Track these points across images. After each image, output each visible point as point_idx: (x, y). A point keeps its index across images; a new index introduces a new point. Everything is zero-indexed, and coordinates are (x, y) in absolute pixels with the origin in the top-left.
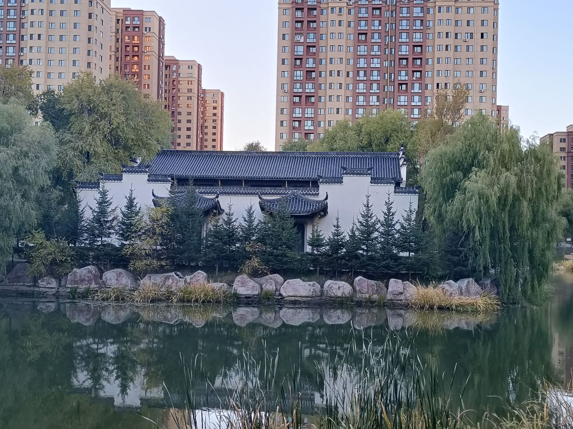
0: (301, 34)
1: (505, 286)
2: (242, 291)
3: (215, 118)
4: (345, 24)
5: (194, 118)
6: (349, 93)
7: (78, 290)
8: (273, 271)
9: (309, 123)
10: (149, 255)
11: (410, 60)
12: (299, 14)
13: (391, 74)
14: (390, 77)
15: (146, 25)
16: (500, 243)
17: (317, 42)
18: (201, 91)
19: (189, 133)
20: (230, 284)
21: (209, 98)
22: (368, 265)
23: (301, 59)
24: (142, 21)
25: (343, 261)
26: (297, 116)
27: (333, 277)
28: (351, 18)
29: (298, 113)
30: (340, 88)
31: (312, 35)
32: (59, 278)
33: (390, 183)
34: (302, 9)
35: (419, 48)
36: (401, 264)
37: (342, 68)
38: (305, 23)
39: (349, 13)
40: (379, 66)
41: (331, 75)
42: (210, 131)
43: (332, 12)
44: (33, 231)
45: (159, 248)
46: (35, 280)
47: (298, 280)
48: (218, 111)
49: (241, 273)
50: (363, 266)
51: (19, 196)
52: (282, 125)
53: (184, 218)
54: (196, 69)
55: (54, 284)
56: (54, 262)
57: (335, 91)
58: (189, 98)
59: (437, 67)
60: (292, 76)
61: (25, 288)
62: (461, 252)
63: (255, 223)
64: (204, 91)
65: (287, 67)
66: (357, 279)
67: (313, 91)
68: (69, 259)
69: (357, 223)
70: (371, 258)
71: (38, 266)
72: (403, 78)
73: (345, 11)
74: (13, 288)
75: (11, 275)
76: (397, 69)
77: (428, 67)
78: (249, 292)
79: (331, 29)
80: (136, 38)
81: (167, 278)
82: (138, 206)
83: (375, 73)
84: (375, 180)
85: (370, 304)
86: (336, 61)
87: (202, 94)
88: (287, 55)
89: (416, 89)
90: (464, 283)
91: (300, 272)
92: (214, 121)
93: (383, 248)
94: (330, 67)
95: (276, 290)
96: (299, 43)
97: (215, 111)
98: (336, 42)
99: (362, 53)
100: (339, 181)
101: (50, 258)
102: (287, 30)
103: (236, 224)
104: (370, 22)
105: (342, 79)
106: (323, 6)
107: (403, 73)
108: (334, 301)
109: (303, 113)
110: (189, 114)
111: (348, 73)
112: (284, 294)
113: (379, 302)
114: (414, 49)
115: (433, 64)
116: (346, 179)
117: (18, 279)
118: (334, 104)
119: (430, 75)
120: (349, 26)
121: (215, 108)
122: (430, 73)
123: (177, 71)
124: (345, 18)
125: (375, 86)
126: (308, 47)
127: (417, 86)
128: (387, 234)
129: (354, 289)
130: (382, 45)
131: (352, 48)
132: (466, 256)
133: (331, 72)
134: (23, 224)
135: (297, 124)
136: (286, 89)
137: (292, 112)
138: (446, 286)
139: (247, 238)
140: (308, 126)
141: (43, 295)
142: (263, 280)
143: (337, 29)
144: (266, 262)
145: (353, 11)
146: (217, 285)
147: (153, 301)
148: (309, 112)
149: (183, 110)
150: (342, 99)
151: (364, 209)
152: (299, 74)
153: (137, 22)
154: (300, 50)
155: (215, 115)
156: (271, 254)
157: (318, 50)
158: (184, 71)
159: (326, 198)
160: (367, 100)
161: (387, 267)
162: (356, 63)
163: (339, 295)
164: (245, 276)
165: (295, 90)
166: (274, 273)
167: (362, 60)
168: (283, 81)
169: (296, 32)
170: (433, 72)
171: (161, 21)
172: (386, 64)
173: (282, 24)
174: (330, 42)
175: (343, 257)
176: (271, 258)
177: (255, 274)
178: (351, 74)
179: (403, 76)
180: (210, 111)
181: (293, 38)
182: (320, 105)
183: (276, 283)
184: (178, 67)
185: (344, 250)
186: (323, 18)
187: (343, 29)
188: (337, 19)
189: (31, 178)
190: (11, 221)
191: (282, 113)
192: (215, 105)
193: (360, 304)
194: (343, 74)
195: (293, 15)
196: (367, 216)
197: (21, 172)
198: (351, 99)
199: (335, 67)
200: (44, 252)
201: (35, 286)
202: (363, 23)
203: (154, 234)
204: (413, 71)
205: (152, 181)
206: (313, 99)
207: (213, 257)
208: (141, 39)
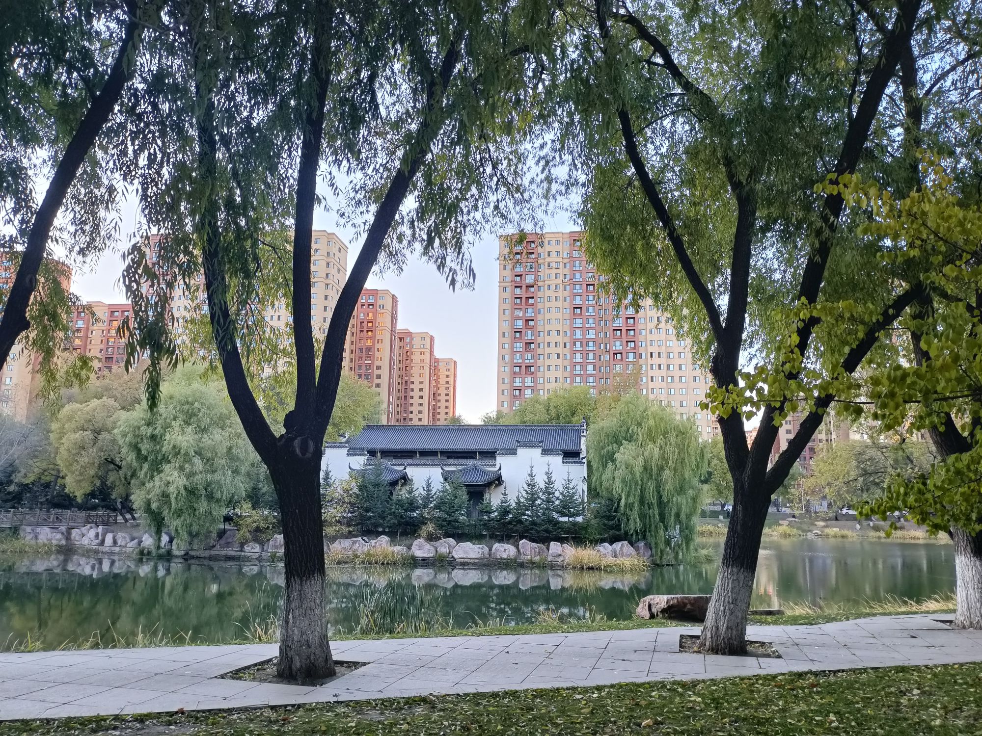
0: (521, 309)
1: (656, 547)
2: (419, 554)
3: (447, 386)
4: (560, 299)
5: (426, 387)
6: (567, 363)
7: (278, 554)
8: (447, 536)
9: (529, 391)
10: (339, 522)
11: (624, 331)
12: (518, 291)
13: (606, 344)
14: (606, 348)
15: (380, 302)
16: (649, 508)
17: (536, 316)
18: (433, 361)
19: (421, 401)
20: (409, 548)
21: (442, 366)
22: (532, 529)
23: (520, 332)
24: (376, 300)
25: (510, 526)
26: (518, 385)
27: (501, 540)
28: (567, 294)
29: (518, 383)
30: (558, 358)
31: (530, 310)
32: (262, 543)
33: (559, 454)
34: (521, 287)
35: (632, 320)
36: (559, 528)
37: (560, 339)
38: (524, 299)
39: (565, 289)
40: (594, 337)
41: (549, 346)
42: (443, 398)
43: (549, 289)
44: (242, 502)
45: (349, 515)
46: (242, 545)
47: (469, 543)
48: (451, 379)
49: (419, 536)
50: (527, 531)
51: (230, 472)
52: (503, 394)
53: (371, 488)
54: (428, 340)
55: (257, 548)
56: (258, 529)
57: (553, 362)
58: (422, 367)
59: (650, 337)
60: (512, 347)
61: (233, 553)
62: (614, 517)
63: (433, 492)
64: (437, 361)
65: (507, 340)
66: (521, 542)
67: (532, 361)
68: (271, 526)
69: (522, 490)
70: (533, 523)
71: (245, 533)
72: (618, 348)
73: (561, 287)
74: (223, 553)
75: (222, 542)
76: (612, 340)
77: (641, 338)
78: (425, 555)
79: (548, 304)
80: (370, 315)
81: (355, 542)
82: (333, 478)
83: (591, 344)
84: (545, 452)
85: (532, 565)
86: (554, 333)
87: (435, 364)
88: (507, 329)
89: (631, 358)
90: (618, 546)
91: (472, 537)
92: (447, 388)
93: (544, 514)
94: (548, 339)
95: (450, 553)
96: (519, 318)
97: (448, 379)
98: (553, 316)
99: (578, 326)
100: (513, 452)
101: (255, 525)
102: (508, 306)
103: (417, 493)
104: (584, 297)
105: (560, 349)
106: (540, 283)
107: (618, 343)
108: (499, 563)
109: (523, 382)
110: (421, 382)
111: (565, 344)
112: (456, 557)
113: (539, 563)
114: (627, 321)
115: (646, 334)
116: (520, 451)
117: (228, 544)
118: (553, 373)
119: (643, 345)
120: (565, 301)
121: (448, 376)
122: (643, 343)
123: (410, 343)
124: (561, 293)
125: (591, 356)
126: (527, 321)
127: (631, 355)
128: (548, 501)
129: (519, 551)
130: (597, 317)
131: (568, 321)
132: (619, 520)
133: (549, 343)
134: (233, 496)
135: (517, 392)
136: (506, 359)
137: (513, 381)
138: (601, 549)
139: (425, 506)
140: (528, 393)
141: (248, 559)
142: (438, 543)
143: (553, 304)
144: (441, 527)
145: (568, 288)
146: (397, 549)
147: (339, 563)
148: (529, 381)
149: (416, 379)
150: (560, 368)
151: (529, 478)
152: (519, 346)
153: (371, 300)
154: (520, 324)
155: (447, 382)
156: (445, 520)
157: (536, 324)
158: (416, 342)
159: (500, 469)
160: (584, 368)
161: (547, 531)
162: (572, 334)
163: (505, 557)
164: (422, 540)
165: (515, 361)
166: (448, 537)
167: (578, 332)
168: (504, 352)
169: (516, 307)
170: (646, 342)
171: (394, 299)
172: (602, 335)
173: (503, 301)
174: (548, 316)
175: (510, 523)
176: (444, 523)
177: (431, 538)
178: (568, 345)
179: (618, 347)
180: (442, 379)
181: (512, 313)
182: (539, 374)
183: (450, 546)
184: (412, 339)
185: (511, 516)
186: (540, 294)
187: (559, 303)
188: (554, 295)
189: (242, 456)
190: (222, 493)
191: (503, 382)
192: (447, 373)
193: (522, 565)
194: (561, 345)
195: (513, 292)
196: (531, 485)
197: (233, 451)
198: (568, 369)
199: (553, 339)
200: (249, 520)
201: (241, 551)
202: (578, 298)
203: (344, 502)
204: (627, 342)
205: (351, 455)
206: (532, 369)
207: (394, 523)
208: (375, 316)
